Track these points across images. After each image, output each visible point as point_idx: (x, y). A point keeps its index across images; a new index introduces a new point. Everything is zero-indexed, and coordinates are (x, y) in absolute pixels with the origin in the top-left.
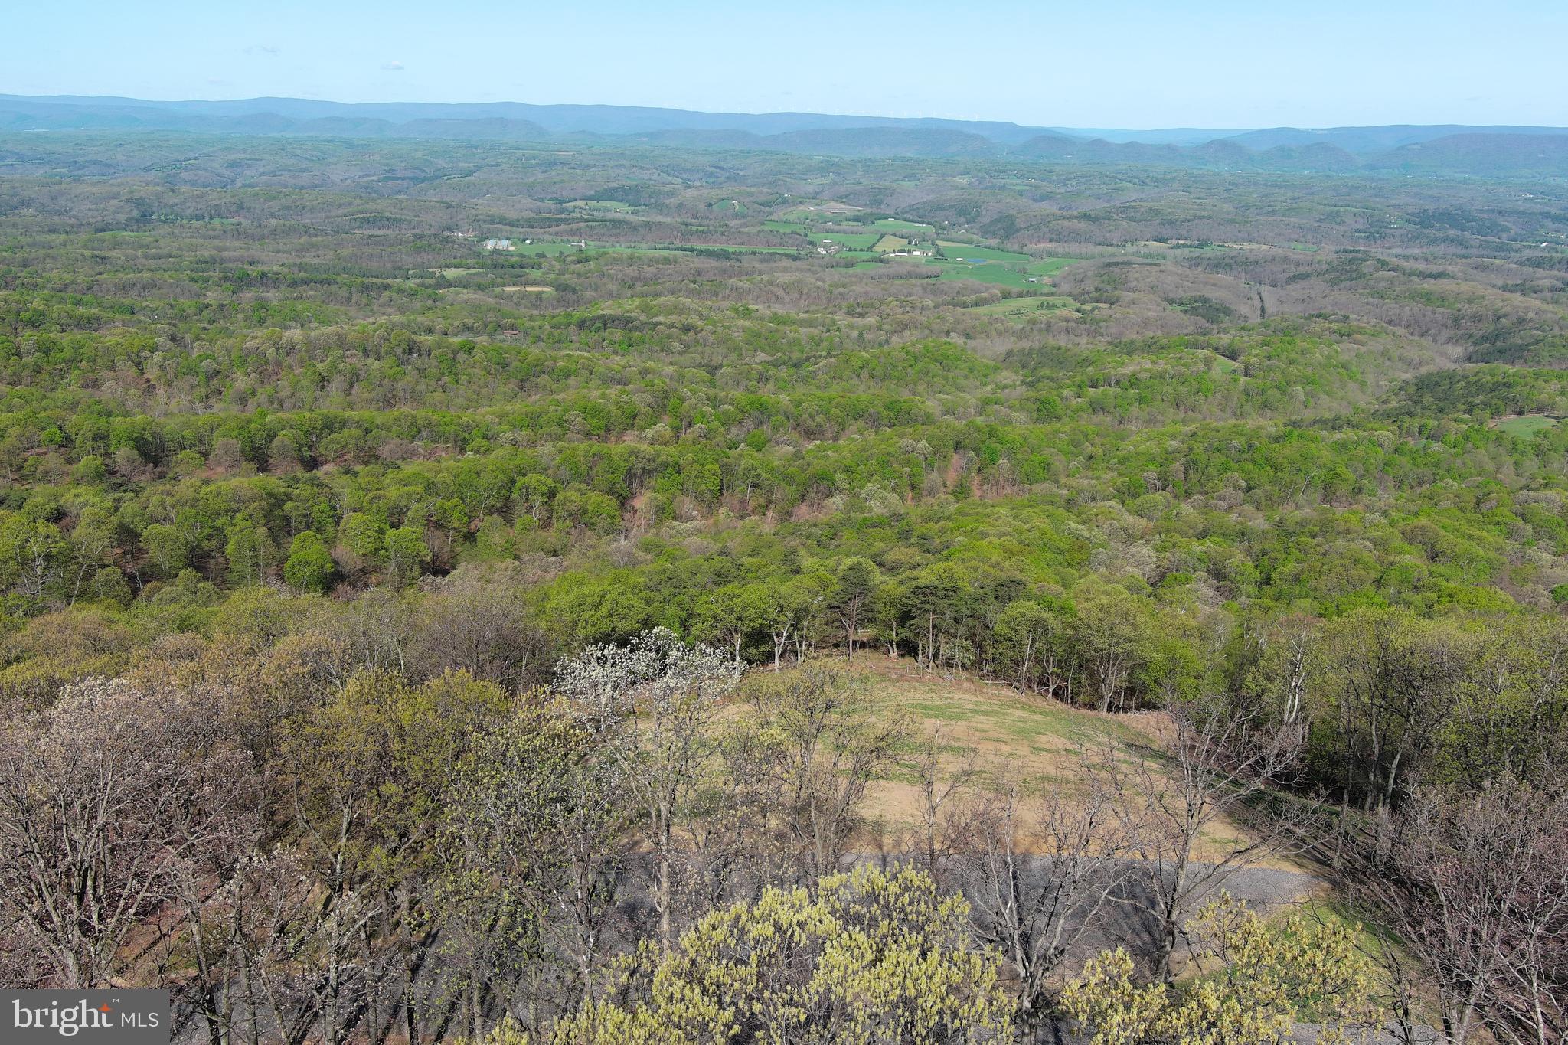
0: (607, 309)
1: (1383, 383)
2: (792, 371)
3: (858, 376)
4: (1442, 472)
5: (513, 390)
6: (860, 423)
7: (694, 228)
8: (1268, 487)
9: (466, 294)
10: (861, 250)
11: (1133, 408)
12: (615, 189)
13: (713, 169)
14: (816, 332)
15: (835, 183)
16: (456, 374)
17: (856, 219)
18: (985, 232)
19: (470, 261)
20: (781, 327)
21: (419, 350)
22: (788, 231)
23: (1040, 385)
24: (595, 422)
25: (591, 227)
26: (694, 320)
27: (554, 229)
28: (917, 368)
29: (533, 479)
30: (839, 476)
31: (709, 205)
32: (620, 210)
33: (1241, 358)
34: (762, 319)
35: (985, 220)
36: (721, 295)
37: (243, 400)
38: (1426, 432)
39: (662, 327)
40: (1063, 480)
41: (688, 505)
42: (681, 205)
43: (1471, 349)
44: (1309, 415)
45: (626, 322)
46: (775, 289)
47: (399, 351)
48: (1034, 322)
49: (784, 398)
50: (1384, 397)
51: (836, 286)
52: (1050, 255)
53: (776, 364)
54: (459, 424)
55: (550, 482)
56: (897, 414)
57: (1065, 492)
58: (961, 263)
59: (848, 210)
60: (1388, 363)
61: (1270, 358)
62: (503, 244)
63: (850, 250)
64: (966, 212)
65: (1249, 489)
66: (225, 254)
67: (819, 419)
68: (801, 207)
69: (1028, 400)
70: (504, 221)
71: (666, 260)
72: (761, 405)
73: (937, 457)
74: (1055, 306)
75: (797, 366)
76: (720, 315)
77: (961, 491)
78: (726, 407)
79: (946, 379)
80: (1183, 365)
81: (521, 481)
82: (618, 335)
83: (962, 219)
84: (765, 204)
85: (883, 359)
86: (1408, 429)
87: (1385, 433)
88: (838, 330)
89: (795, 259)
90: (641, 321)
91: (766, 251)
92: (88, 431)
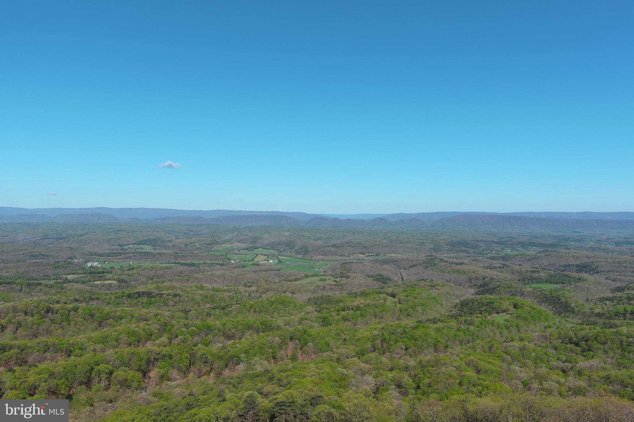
0: (141, 289)
1: (449, 304)
2: (221, 311)
3: (249, 311)
4: (475, 337)
5: (95, 326)
6: (251, 331)
7: (180, 255)
8: (413, 348)
9: (77, 286)
10: (249, 261)
11: (359, 319)
12: (146, 240)
13: (188, 231)
14: (231, 294)
15: (237, 235)
16: (69, 321)
17: (246, 249)
18: (297, 252)
19: (80, 272)
20: (216, 293)
21: (52, 311)
22: (219, 254)
23: (323, 311)
24: (133, 339)
25: (135, 256)
26: (179, 292)
27: (119, 257)
28: (273, 307)
29: (102, 367)
30: (242, 356)
31: (186, 245)
32: (148, 248)
33: (397, 297)
34: (208, 290)
35: (297, 248)
36: (190, 281)
38: (467, 322)
39: (165, 295)
40: (335, 350)
41: (175, 373)
42: (174, 246)
43: (477, 290)
44: (424, 318)
45: (149, 294)
46: (214, 278)
47: (42, 312)
48: (318, 286)
49: (218, 323)
50: (450, 309)
51: (239, 275)
52: (322, 260)
53: (214, 308)
54: (68, 344)
55: (110, 368)
56: (266, 326)
57: (336, 355)
58: (288, 264)
59: (243, 246)
60: (449, 296)
61: (407, 296)
62: (95, 264)
63: (244, 261)
64: (289, 245)
65: (406, 349)
67: (233, 331)
68: (224, 245)
69: (318, 317)
70: (96, 254)
71: (167, 268)
72: (208, 326)
73: (283, 343)
74: (325, 280)
75: (223, 308)
76: (190, 289)
77: (294, 358)
78: (193, 328)
79: (285, 311)
80: (376, 301)
81: (96, 368)
82: (145, 299)
83: (288, 248)
84: (209, 244)
85: (259, 304)
86: (461, 322)
87: (453, 323)
88: (240, 293)
89: (222, 265)
90: (155, 293)
91: (210, 262)
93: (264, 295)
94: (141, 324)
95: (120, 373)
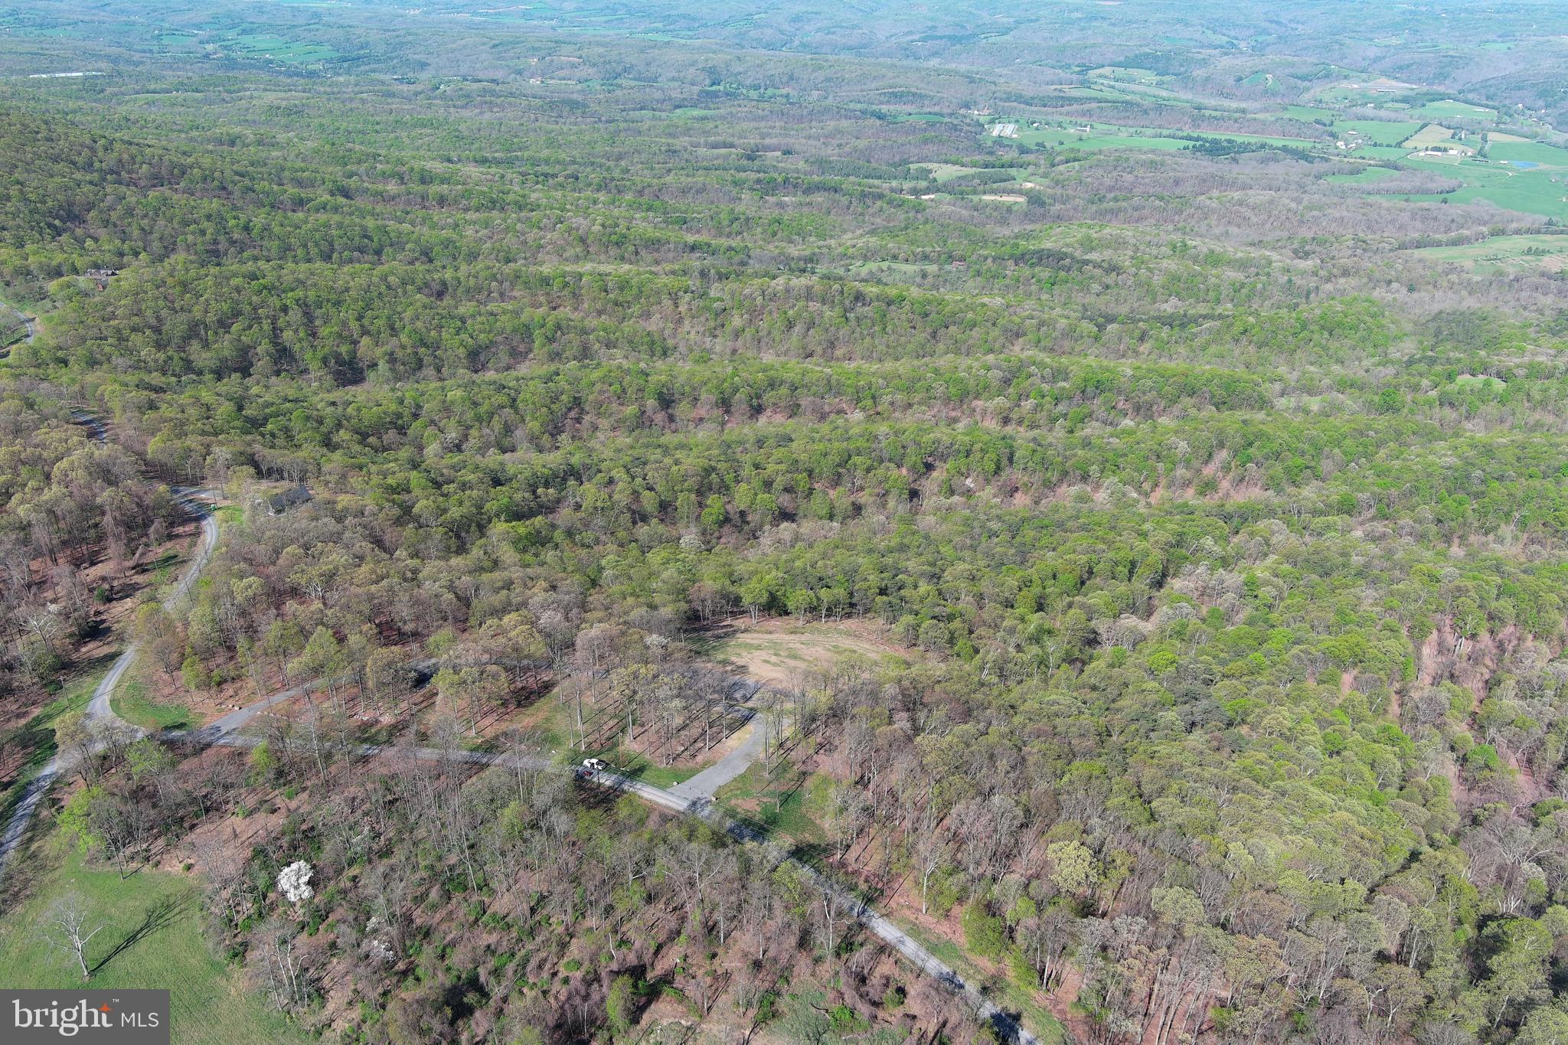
0: (1050, 242)
9: (946, 205)
10: (1388, 146)
12: (1147, 55)
14: (1240, 276)
15: (1404, 46)
19: (969, 157)
20: (1207, 270)
21: (864, 300)
22: (1312, 119)
25: (1102, 109)
26: (1124, 259)
27: (1067, 108)
31: (1240, 79)
32: (1145, 82)
34: (1195, 260)
37: (737, 334)
39: (1090, 267)
42: (1208, 79)
45: (1059, 259)
46: (1243, 209)
51: (1311, 209)
54: (856, 387)
58: (1500, 169)
59: (1399, 88)
62: (1006, 130)
63: (1375, 145)
64: (1552, 92)
65: (1437, 521)
66: (768, 141)
67: (1149, 396)
68: (1344, 84)
70: (1019, 98)
74: (1543, 253)
75: (1182, 326)
76: (1154, 252)
78: (1063, 384)
79: (1326, 350)
82: (1045, 273)
83: (1542, 103)
84: (1304, 79)
88: (1268, 274)
89: (1302, 155)
90: (1073, 258)
91: (1279, 143)
92: (635, 387)
93: (1329, 287)
94: (976, 364)
95: (880, 472)
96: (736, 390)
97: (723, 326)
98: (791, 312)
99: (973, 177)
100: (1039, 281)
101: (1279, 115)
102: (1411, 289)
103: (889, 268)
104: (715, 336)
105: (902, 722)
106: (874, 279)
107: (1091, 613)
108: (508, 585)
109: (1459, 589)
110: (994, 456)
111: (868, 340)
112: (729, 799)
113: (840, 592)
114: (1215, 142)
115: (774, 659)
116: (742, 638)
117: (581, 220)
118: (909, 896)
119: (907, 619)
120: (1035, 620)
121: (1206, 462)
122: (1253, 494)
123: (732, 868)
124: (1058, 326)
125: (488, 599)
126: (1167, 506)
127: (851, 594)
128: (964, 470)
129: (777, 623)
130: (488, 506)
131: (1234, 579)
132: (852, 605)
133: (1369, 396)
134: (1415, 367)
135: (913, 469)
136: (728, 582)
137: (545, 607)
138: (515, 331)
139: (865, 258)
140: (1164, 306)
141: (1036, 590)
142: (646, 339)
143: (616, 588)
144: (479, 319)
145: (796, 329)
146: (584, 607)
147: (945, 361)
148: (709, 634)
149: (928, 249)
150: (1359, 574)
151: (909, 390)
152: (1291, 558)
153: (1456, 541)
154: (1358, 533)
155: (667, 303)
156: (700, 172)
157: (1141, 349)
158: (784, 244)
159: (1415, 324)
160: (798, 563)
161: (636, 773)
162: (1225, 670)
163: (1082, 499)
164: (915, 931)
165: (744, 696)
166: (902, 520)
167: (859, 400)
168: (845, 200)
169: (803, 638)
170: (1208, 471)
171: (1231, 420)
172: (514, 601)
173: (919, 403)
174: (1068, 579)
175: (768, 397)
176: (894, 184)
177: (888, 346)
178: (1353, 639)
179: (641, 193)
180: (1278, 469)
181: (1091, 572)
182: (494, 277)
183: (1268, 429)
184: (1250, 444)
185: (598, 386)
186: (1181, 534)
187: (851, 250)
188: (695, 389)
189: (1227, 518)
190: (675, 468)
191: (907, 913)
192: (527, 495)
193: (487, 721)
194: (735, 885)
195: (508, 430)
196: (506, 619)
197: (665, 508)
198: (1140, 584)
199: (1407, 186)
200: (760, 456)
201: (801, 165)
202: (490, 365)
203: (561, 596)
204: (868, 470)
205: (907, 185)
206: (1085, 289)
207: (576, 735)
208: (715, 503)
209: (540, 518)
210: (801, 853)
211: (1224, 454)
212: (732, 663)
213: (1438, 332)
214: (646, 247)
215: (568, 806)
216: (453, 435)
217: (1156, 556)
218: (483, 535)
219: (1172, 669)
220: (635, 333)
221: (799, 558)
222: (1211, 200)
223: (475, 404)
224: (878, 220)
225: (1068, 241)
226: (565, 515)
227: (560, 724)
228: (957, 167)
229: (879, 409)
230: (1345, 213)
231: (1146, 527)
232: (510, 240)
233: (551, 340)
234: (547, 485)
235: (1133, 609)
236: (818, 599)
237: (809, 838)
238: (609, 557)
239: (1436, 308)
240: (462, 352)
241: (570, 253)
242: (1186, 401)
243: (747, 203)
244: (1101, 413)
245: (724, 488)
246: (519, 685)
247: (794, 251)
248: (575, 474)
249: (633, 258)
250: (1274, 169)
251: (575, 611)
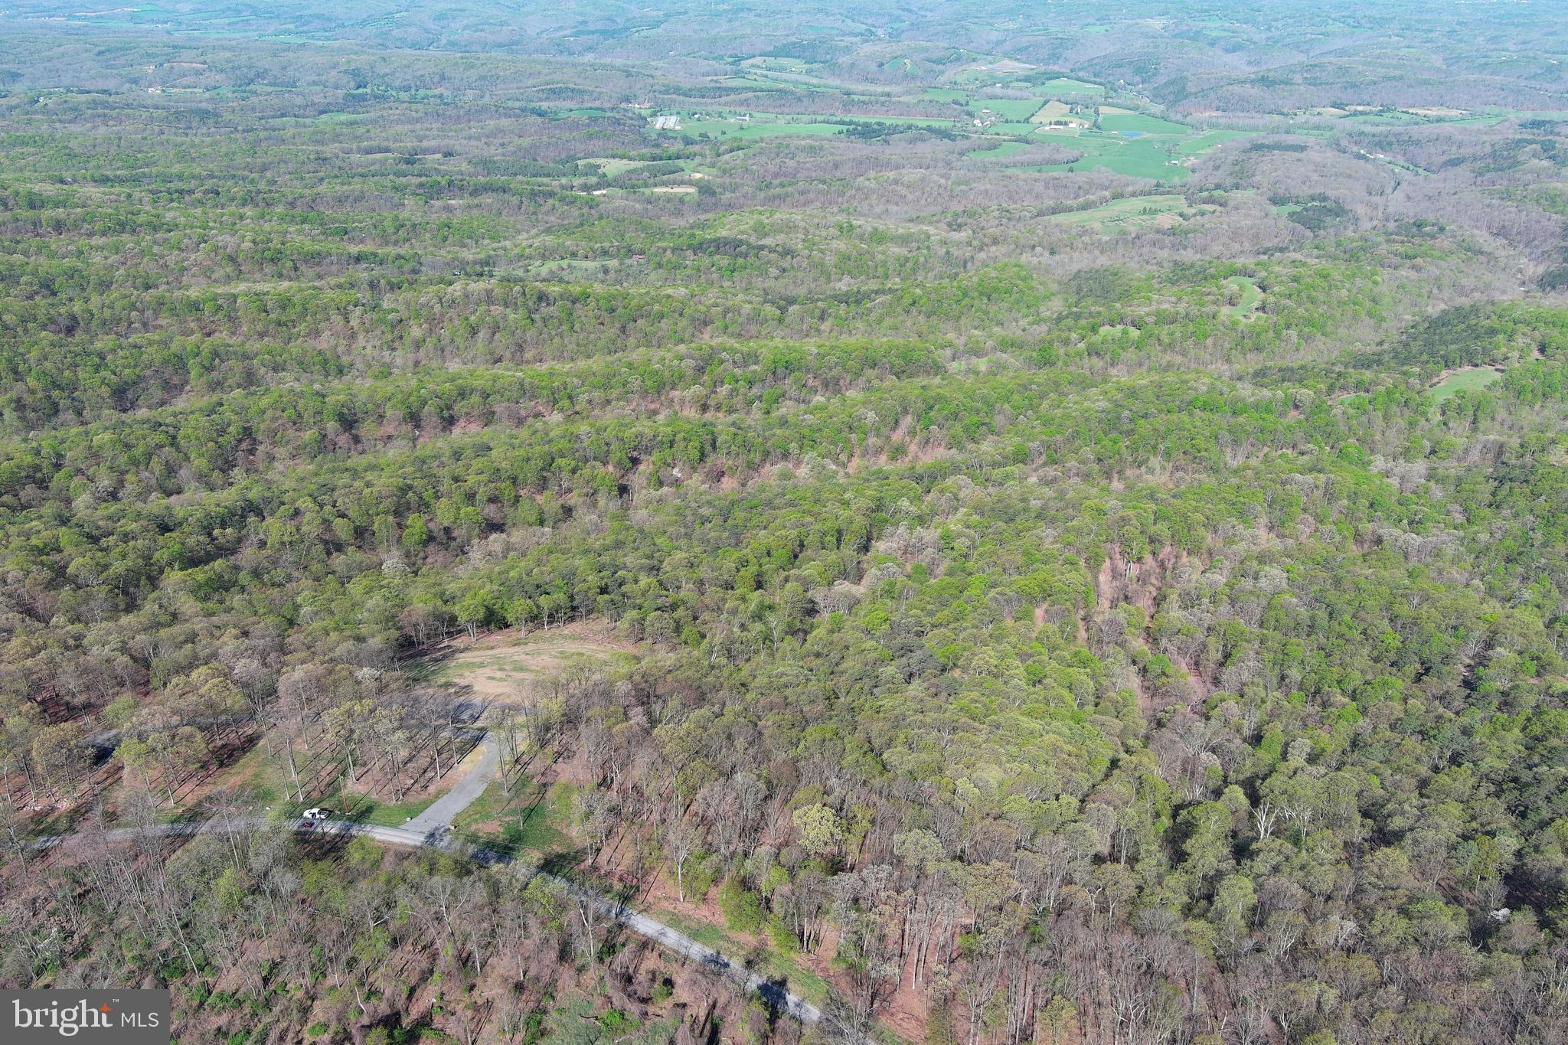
0: (725, 230)
1: (1406, 317)
5: (615, 334)
9: (619, 199)
10: (1018, 122)
14: (904, 251)
15: (1019, 31)
17: (1026, 80)
18: (1157, 96)
19: (635, 150)
20: (874, 247)
21: (547, 300)
22: (950, 100)
25: (758, 98)
26: (797, 242)
27: (724, 99)
31: (881, 65)
32: (795, 70)
34: (862, 239)
35: (1161, 81)
37: (418, 345)
38: (1363, 387)
39: (765, 252)
42: (852, 66)
45: (736, 246)
48: (1124, 233)
50: (1386, 337)
52: (1212, 126)
54: (551, 388)
55: (574, 463)
58: (1111, 140)
59: (1021, 68)
61: (1289, 296)
62: (672, 122)
63: (1007, 122)
64: (1145, 68)
66: (425, 144)
67: (836, 371)
68: (974, 67)
70: (678, 90)
71: (812, 150)
72: (787, 362)
73: (882, 424)
74: (1159, 210)
79: (987, 314)
81: (559, 461)
82: (723, 261)
83: (1138, 79)
84: (938, 63)
88: (928, 248)
89: (945, 134)
90: (749, 245)
91: (923, 123)
92: (311, 410)
93: (982, 255)
94: (669, 355)
95: (586, 471)
96: (424, 403)
97: (401, 338)
98: (473, 318)
99: (642, 170)
100: (719, 269)
101: (921, 97)
102: (1052, 253)
103: (569, 266)
104: (394, 349)
105: (638, 716)
106: (552, 278)
107: (807, 584)
108: (192, 638)
109: (1123, 519)
110: (697, 444)
111: (557, 340)
112: (468, 825)
113: (560, 597)
114: (866, 125)
115: (499, 674)
116: (463, 658)
117: (228, 238)
118: (665, 888)
119: (631, 614)
120: (755, 597)
121: (894, 429)
122: (939, 454)
123: (481, 894)
124: (743, 311)
125: (169, 656)
126: (864, 475)
127: (572, 598)
128: (669, 460)
129: (498, 637)
130: (157, 555)
131: (931, 534)
132: (574, 608)
133: (1027, 353)
134: (1064, 322)
135: (619, 464)
136: (439, 603)
137: (238, 655)
138: (165, 362)
139: (544, 257)
140: (839, 285)
141: (753, 569)
142: (317, 359)
143: (316, 625)
144: (121, 353)
145: (481, 335)
146: (283, 650)
147: (638, 355)
148: (426, 658)
149: (606, 245)
150: (1039, 516)
151: (606, 386)
152: (979, 510)
153: (1116, 476)
154: (1033, 479)
155: (337, 319)
156: (356, 179)
157: (823, 327)
158: (457, 249)
159: (1060, 283)
160: (512, 574)
161: (363, 814)
162: (934, 620)
163: (785, 476)
164: (675, 921)
165: (472, 716)
166: (615, 517)
167: (555, 401)
168: (515, 200)
169: (527, 648)
170: (897, 437)
171: (911, 388)
172: (201, 655)
173: (618, 399)
174: (781, 555)
175: (459, 408)
176: (564, 181)
177: (578, 345)
178: (1040, 576)
179: (292, 205)
180: (958, 429)
181: (802, 545)
182: (133, 306)
183: (945, 392)
184: (931, 408)
185: (270, 413)
186: (880, 499)
187: (527, 251)
188: (378, 406)
189: (919, 479)
190: (367, 491)
191: (666, 904)
192: (201, 538)
193: (186, 788)
194: (486, 911)
195: (171, 470)
196: (194, 675)
197: (362, 534)
198: (848, 551)
199: (1038, 158)
200: (458, 469)
201: (464, 166)
202: (140, 402)
203: (255, 642)
204: (574, 471)
205: (577, 181)
206: (764, 274)
207: (292, 786)
208: (415, 522)
209: (219, 561)
210: (550, 866)
211: (908, 420)
212: (455, 685)
213: (1079, 290)
214: (306, 262)
215: (291, 862)
216: (105, 482)
217: (860, 522)
218: (155, 587)
219: (886, 626)
220: (305, 353)
221: (513, 568)
222: (869, 181)
223: (128, 446)
224: (552, 218)
225: (742, 228)
226: (248, 555)
227: (271, 777)
228: (625, 161)
229: (578, 408)
230: (988, 186)
231: (847, 496)
232: (147, 265)
233: (209, 369)
234: (223, 525)
235: (844, 575)
236: (538, 607)
237: (557, 848)
238: (304, 592)
239: (1075, 267)
240: (105, 391)
241: (219, 273)
242: (870, 373)
243: (411, 209)
244: (793, 392)
245: (424, 506)
246: (219, 743)
247: (468, 255)
248: (254, 509)
249: (292, 274)
250: (921, 148)
251: (273, 655)
